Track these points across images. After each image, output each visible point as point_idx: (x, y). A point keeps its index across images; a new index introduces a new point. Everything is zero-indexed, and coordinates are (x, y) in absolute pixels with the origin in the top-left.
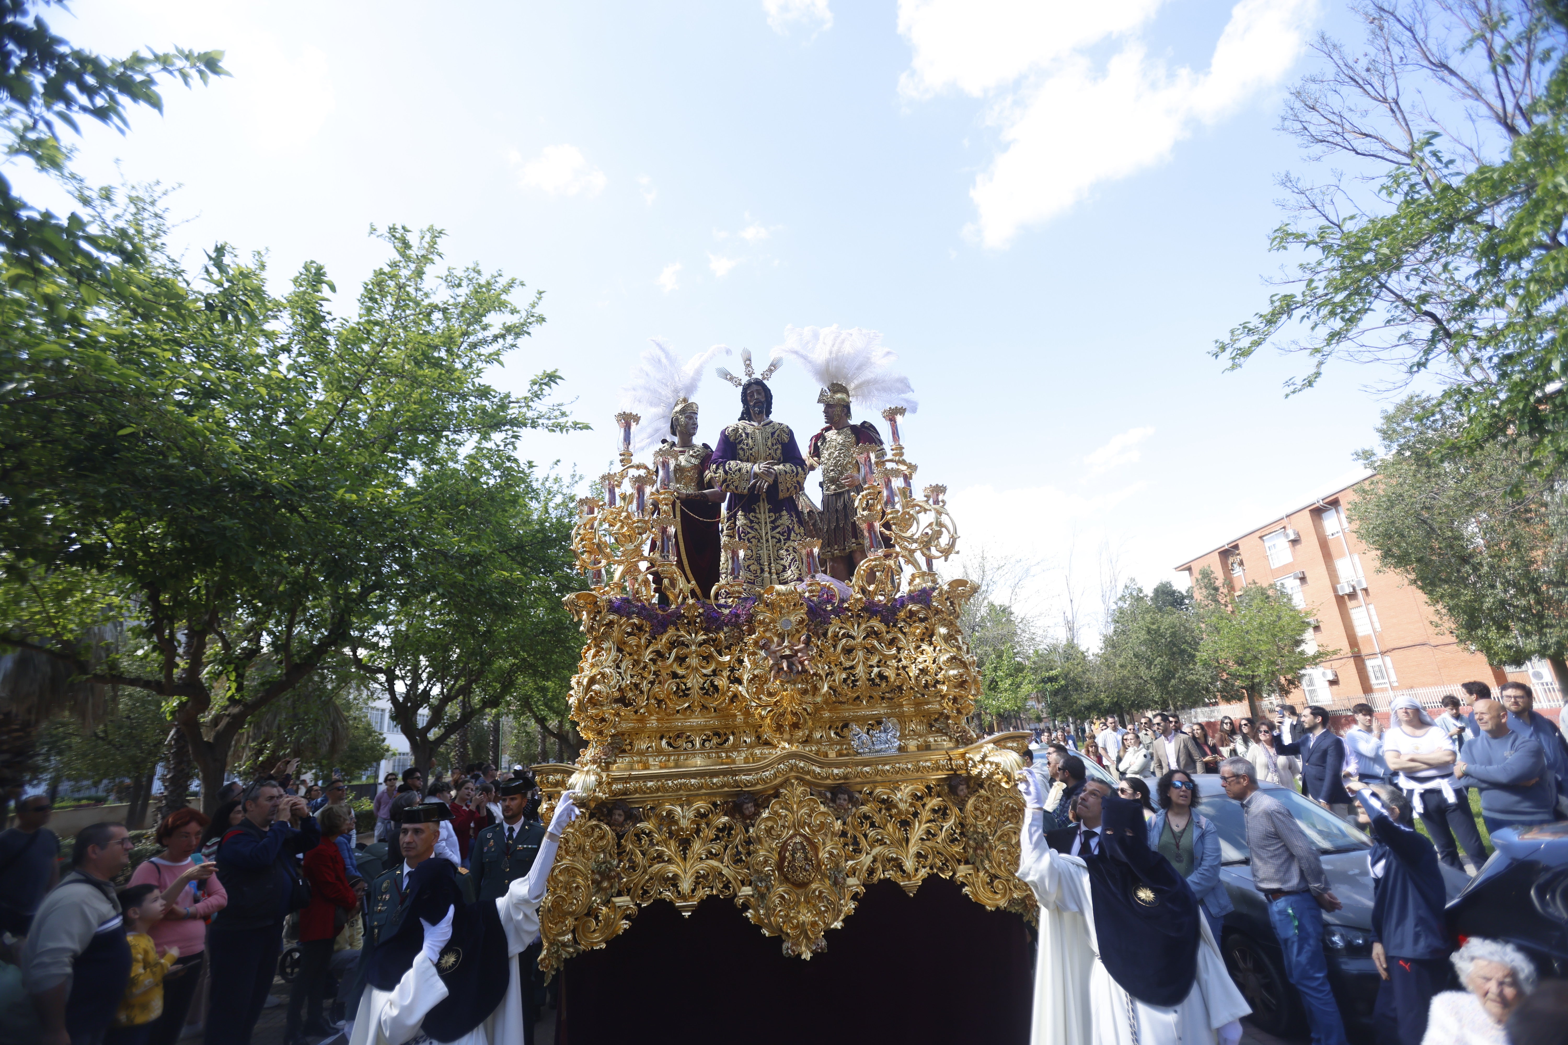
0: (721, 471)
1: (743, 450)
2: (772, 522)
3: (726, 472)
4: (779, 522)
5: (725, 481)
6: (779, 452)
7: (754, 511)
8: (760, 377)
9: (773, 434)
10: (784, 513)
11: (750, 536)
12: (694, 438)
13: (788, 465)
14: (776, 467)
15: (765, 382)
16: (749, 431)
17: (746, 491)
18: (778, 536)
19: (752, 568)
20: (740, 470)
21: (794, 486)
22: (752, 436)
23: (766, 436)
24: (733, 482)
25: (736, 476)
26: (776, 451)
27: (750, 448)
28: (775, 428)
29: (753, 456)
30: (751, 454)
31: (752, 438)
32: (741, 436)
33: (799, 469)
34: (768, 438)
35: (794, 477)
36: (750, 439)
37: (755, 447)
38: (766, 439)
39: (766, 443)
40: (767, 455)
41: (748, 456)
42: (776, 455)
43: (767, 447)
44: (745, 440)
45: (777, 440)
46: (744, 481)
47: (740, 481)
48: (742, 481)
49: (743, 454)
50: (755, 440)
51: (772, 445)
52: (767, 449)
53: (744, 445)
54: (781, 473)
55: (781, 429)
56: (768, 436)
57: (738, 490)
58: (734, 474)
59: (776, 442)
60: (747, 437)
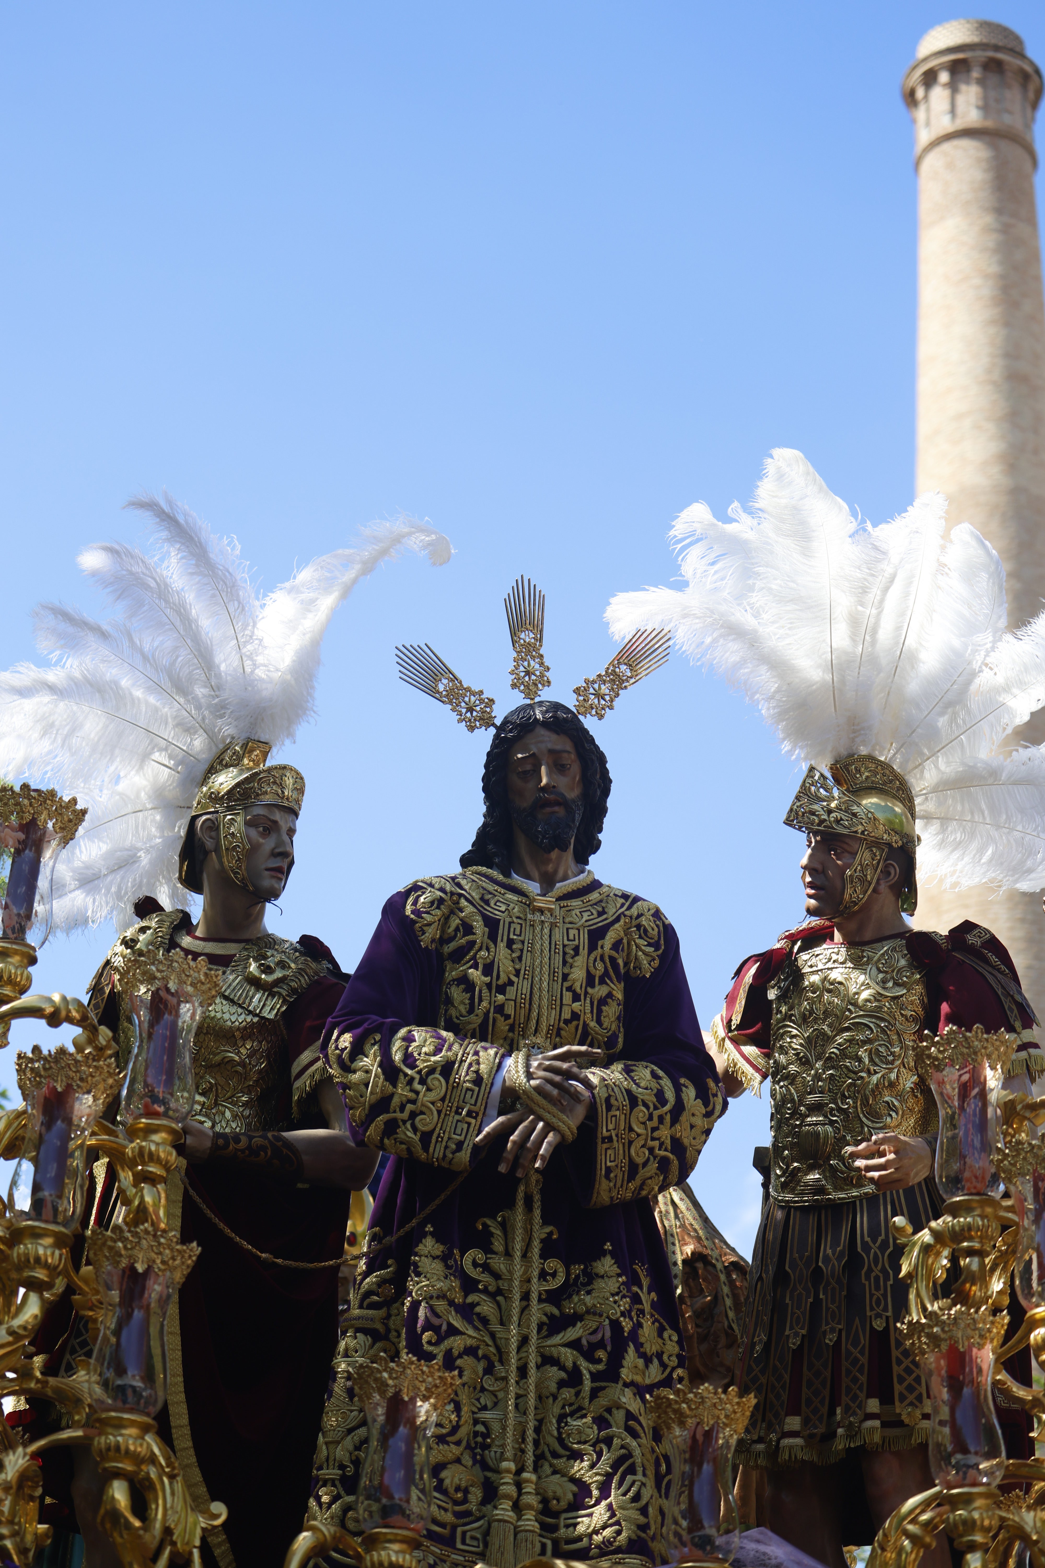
0: (370, 1062)
1: (468, 985)
2: (553, 1297)
3: (390, 1071)
4: (583, 1300)
5: (382, 1104)
6: (612, 1011)
7: (484, 1242)
8: (570, 702)
9: (596, 935)
10: (607, 1265)
11: (457, 1343)
12: (270, 909)
13: (644, 1073)
14: (594, 1075)
15: (589, 722)
16: (498, 910)
17: (465, 1156)
18: (568, 1356)
19: (452, 1477)
20: (447, 1068)
21: (655, 1158)
22: (512, 936)
23: (566, 942)
24: (413, 1115)
25: (429, 1089)
26: (604, 1008)
27: (500, 982)
28: (606, 910)
29: (507, 1017)
30: (500, 1009)
31: (510, 943)
32: (468, 929)
33: (684, 1089)
34: (576, 950)
35: (661, 1119)
36: (502, 945)
37: (521, 981)
38: (565, 953)
39: (566, 971)
40: (562, 1018)
41: (487, 1014)
42: (599, 1022)
43: (566, 984)
44: (480, 949)
45: (613, 960)
46: (457, 1117)
47: (442, 1116)
48: (453, 1114)
49: (468, 1006)
50: (522, 950)
51: (590, 980)
52: (568, 997)
53: (475, 966)
54: (613, 1101)
55: (631, 917)
56: (576, 942)
57: (431, 1150)
58: (422, 1082)
59: (606, 968)
60: (493, 936)
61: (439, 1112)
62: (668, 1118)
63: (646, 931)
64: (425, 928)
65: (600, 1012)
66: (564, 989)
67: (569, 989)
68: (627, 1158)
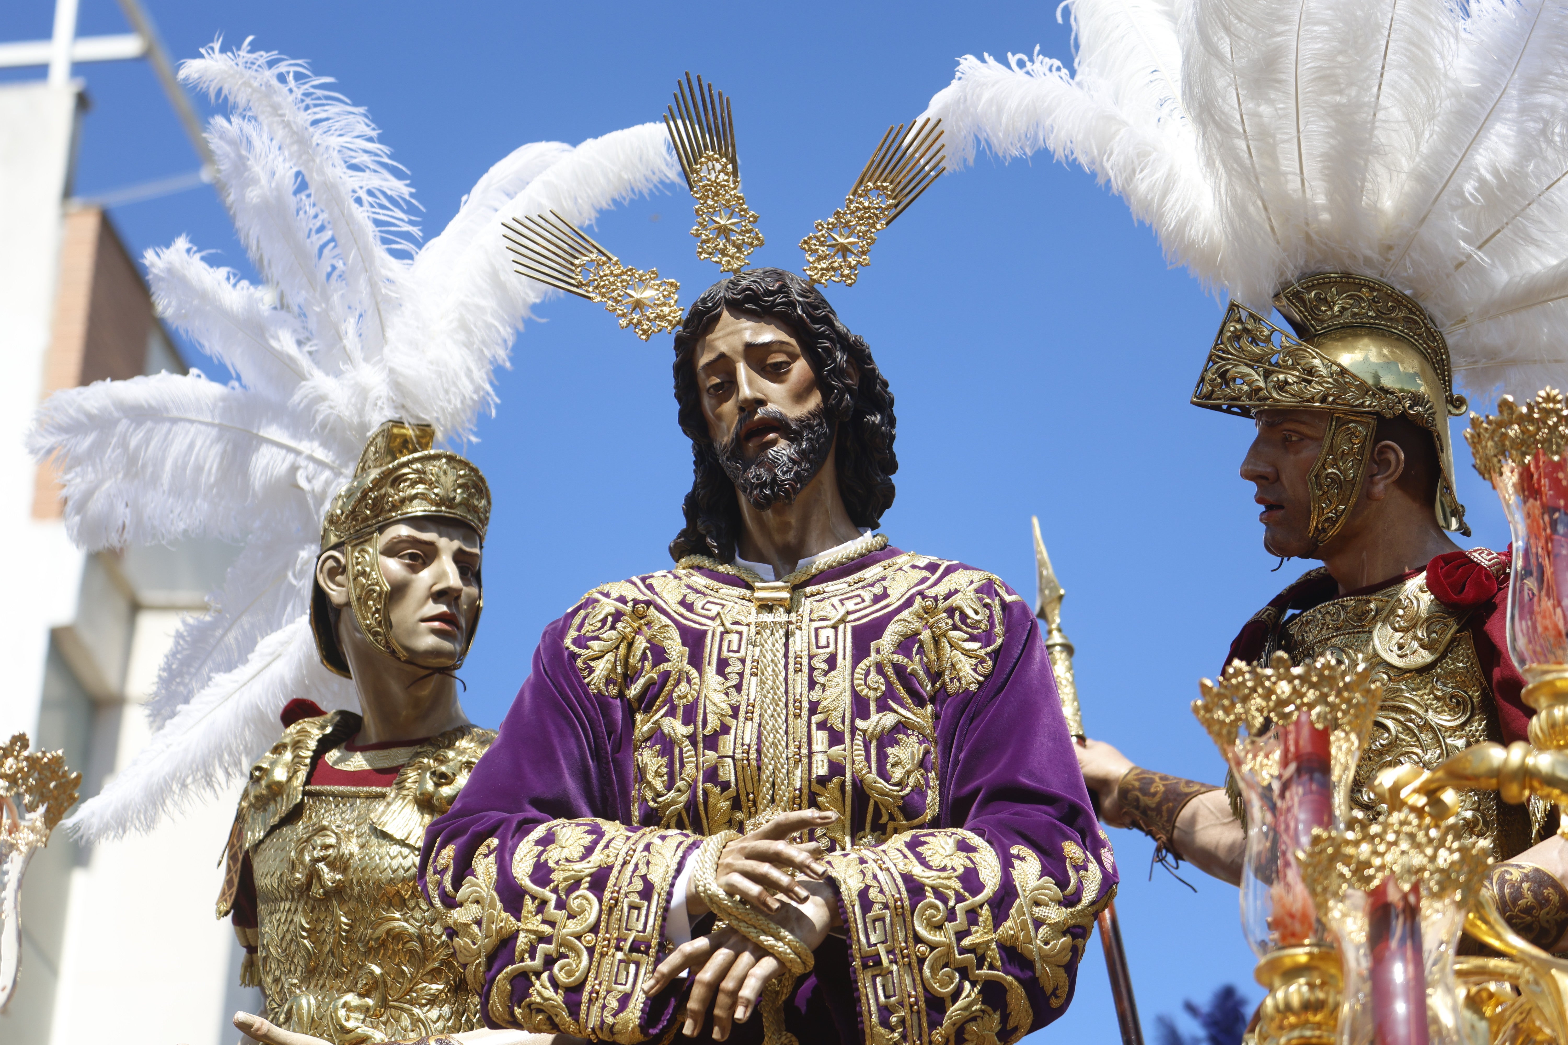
0: (481, 884)
1: (664, 743)
6: (908, 753)
13: (943, 844)
16: (706, 616)
17: (631, 1016)
20: (601, 878)
21: (973, 984)
22: (725, 653)
23: (814, 650)
24: (549, 961)
25: (571, 916)
26: (889, 750)
27: (708, 731)
28: (889, 591)
29: (725, 786)
30: (712, 775)
31: (722, 665)
32: (659, 654)
33: (1017, 863)
34: (832, 662)
35: (972, 915)
36: (711, 671)
37: (741, 725)
38: (812, 669)
39: (815, 695)
40: (814, 776)
41: (692, 786)
42: (883, 773)
43: (815, 719)
44: (678, 682)
45: (899, 669)
46: (620, 955)
47: (596, 955)
48: (612, 950)
49: (666, 778)
50: (741, 675)
51: (860, 707)
52: (820, 738)
53: (672, 713)
54: (873, 894)
55: (936, 598)
56: (831, 649)
57: (583, 1015)
58: (561, 905)
59: (888, 683)
60: (696, 660)
61: (591, 951)
62: (985, 912)
63: (964, 617)
64: (592, 664)
65: (882, 757)
66: (814, 727)
67: (822, 726)
68: (920, 989)
